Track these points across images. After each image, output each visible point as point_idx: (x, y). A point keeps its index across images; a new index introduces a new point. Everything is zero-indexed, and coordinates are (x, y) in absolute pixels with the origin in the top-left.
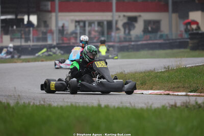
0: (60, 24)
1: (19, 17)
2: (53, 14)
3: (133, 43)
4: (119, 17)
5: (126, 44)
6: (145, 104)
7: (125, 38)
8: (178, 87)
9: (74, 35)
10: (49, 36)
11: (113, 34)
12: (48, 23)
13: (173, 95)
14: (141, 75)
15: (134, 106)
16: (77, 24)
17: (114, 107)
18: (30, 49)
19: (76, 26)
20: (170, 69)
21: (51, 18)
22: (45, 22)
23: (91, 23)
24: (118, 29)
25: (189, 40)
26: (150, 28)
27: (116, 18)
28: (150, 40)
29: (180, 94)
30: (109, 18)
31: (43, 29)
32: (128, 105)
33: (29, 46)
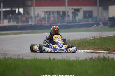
0: (36, 13)
1: (13, 9)
2: (32, 8)
3: (77, 24)
4: (70, 9)
5: (73, 24)
6: (75, 58)
7: (73, 21)
8: (98, 48)
9: (44, 19)
10: (30, 20)
11: (66, 19)
12: (29, 12)
13: (95, 52)
14: (79, 41)
15: (70, 59)
16: (46, 13)
17: (58, 59)
18: (19, 27)
19: (45, 14)
20: (95, 38)
21: (31, 10)
22: (28, 12)
23: (53, 13)
24: (68, 16)
25: (108, 22)
26: (87, 15)
27: (68, 9)
28: (86, 22)
29: (99, 52)
30: (64, 10)
31: (26, 16)
32: (66, 58)
33: (19, 25)
